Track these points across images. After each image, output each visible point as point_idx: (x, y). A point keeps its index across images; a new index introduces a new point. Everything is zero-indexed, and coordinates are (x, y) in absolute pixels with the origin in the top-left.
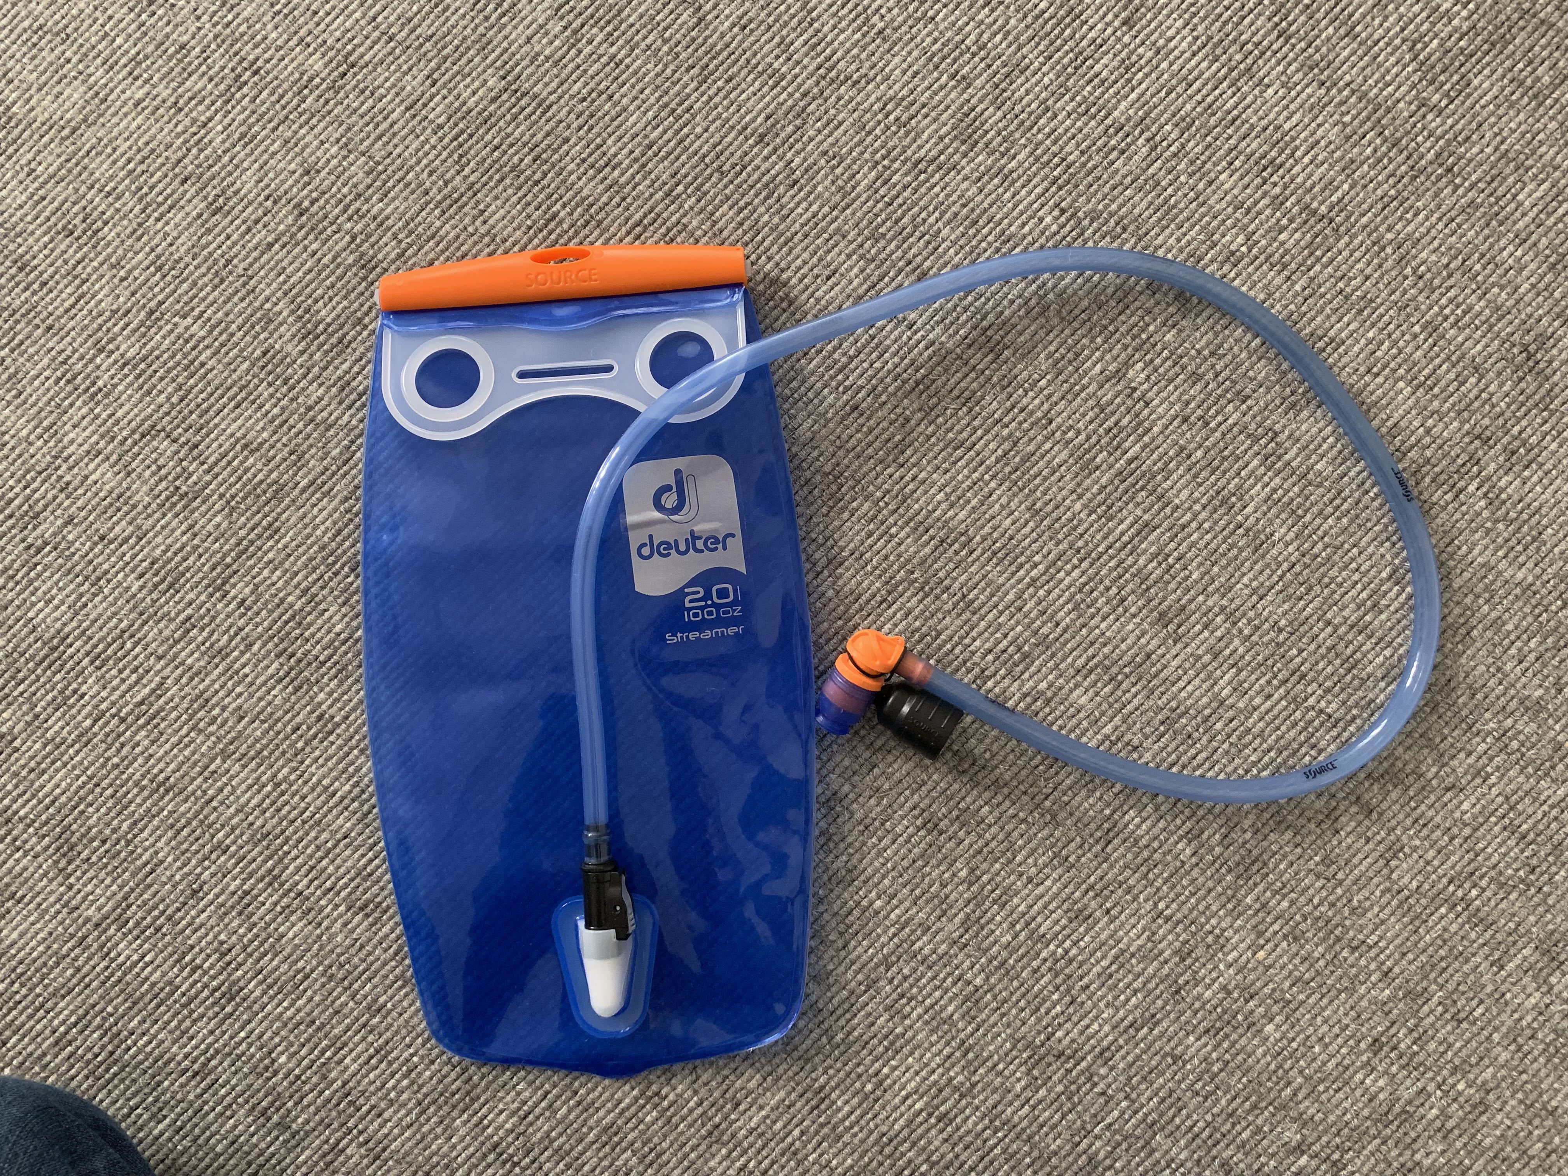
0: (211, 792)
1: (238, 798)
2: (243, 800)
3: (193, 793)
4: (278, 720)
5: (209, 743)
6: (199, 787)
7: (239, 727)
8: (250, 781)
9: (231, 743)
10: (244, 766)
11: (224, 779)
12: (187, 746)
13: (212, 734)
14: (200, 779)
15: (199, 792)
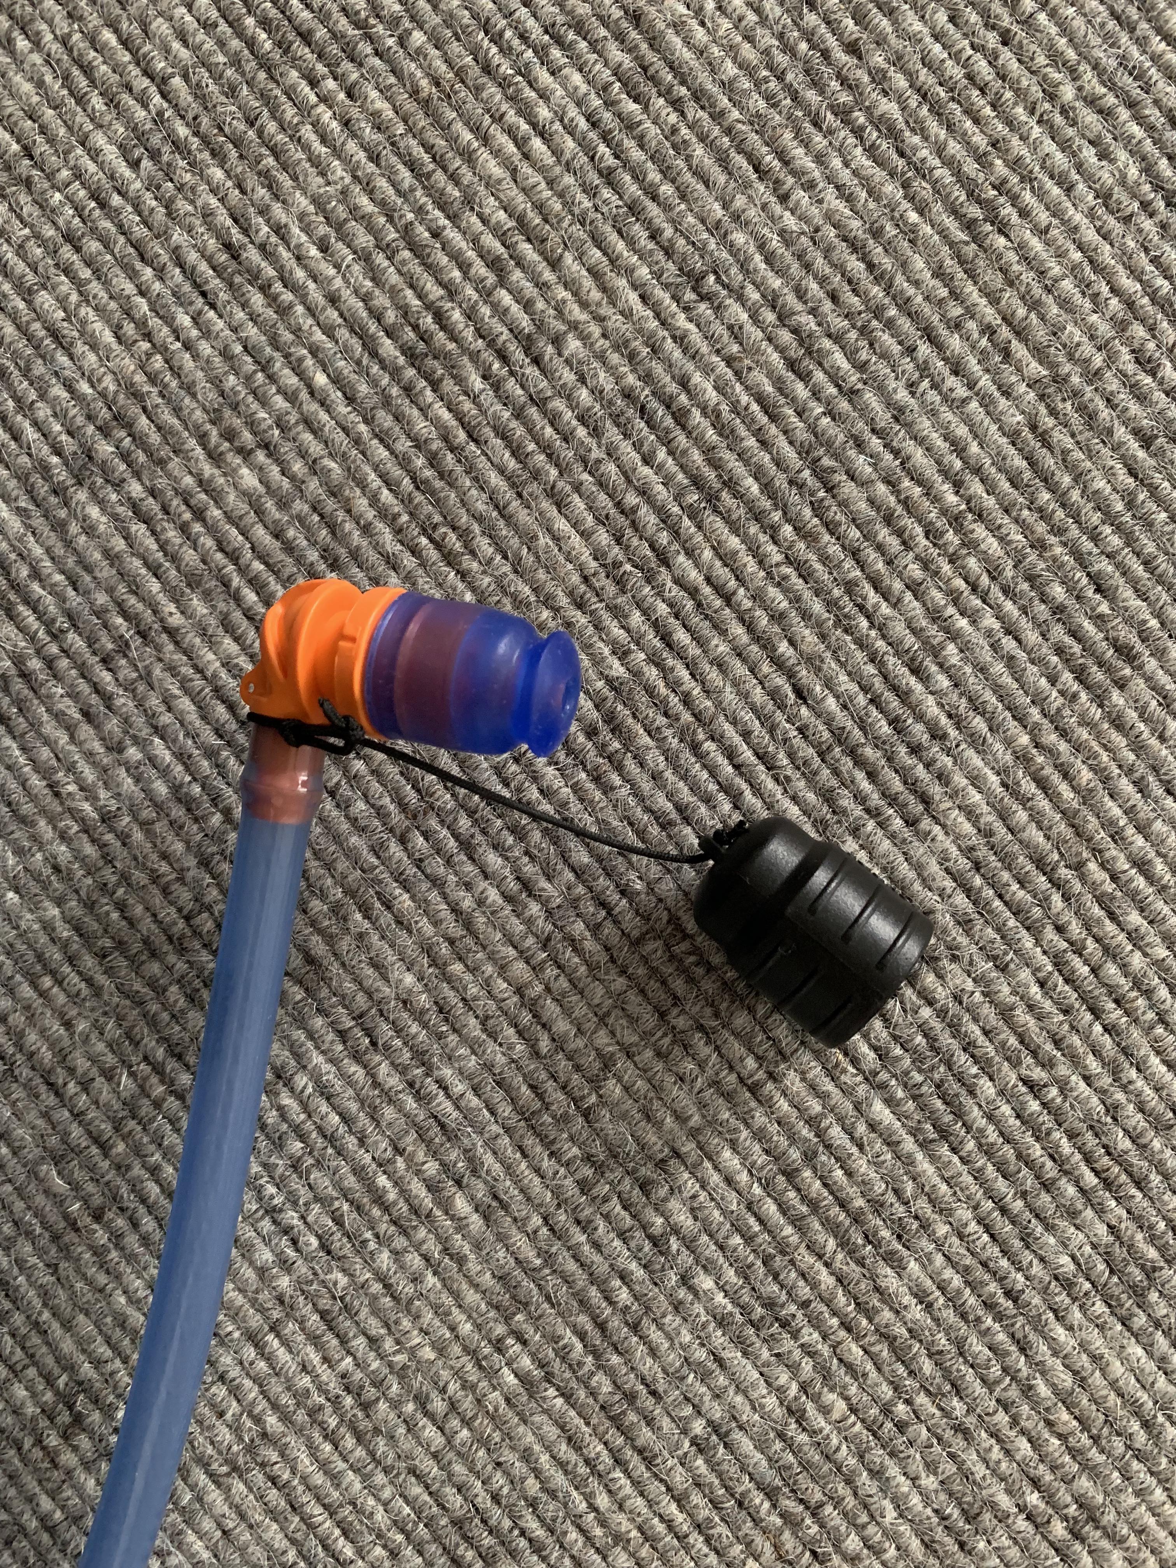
0: (955, 343)
1: (933, 413)
2: (925, 424)
3: (955, 295)
4: (1130, 540)
5: (1087, 349)
6: (971, 312)
7: (1121, 433)
8: (974, 448)
9: (1081, 409)
10: (1014, 437)
11: (985, 382)
12: (1084, 286)
13: (1111, 358)
14: (989, 313)
15: (956, 311)
